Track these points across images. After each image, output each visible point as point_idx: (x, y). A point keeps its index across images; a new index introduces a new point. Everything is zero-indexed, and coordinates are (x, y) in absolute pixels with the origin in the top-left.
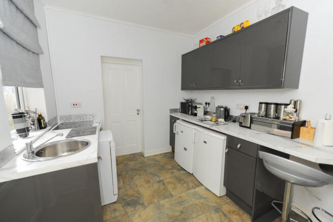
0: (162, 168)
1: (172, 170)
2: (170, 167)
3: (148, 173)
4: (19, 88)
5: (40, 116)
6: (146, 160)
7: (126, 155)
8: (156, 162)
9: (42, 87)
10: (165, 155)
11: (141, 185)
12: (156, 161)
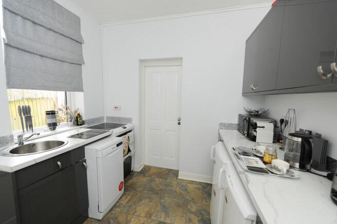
0: (183, 205)
1: (193, 216)
2: (194, 210)
3: (160, 202)
4: (67, 92)
5: (79, 114)
6: (174, 183)
7: (161, 168)
8: (184, 192)
9: (83, 91)
10: (203, 187)
11: (139, 216)
12: (186, 190)
